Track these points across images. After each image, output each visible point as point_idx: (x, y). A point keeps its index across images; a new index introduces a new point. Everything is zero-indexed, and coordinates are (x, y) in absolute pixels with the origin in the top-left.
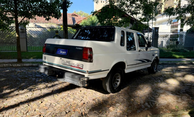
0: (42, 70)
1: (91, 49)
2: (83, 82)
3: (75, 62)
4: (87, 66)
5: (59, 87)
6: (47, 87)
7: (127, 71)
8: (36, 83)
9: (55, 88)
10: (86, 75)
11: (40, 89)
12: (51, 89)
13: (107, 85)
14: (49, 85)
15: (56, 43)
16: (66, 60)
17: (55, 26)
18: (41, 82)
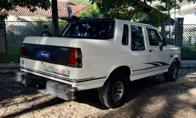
0: (19, 79)
1: (79, 50)
2: (69, 94)
3: (60, 68)
4: (74, 73)
5: (42, 100)
6: (26, 101)
7: (132, 78)
8: (12, 96)
9: (37, 102)
10: (74, 85)
11: (17, 104)
12: (31, 104)
13: (105, 98)
14: (29, 98)
15: (37, 43)
16: (48, 65)
17: (44, 19)
18: (18, 95)
